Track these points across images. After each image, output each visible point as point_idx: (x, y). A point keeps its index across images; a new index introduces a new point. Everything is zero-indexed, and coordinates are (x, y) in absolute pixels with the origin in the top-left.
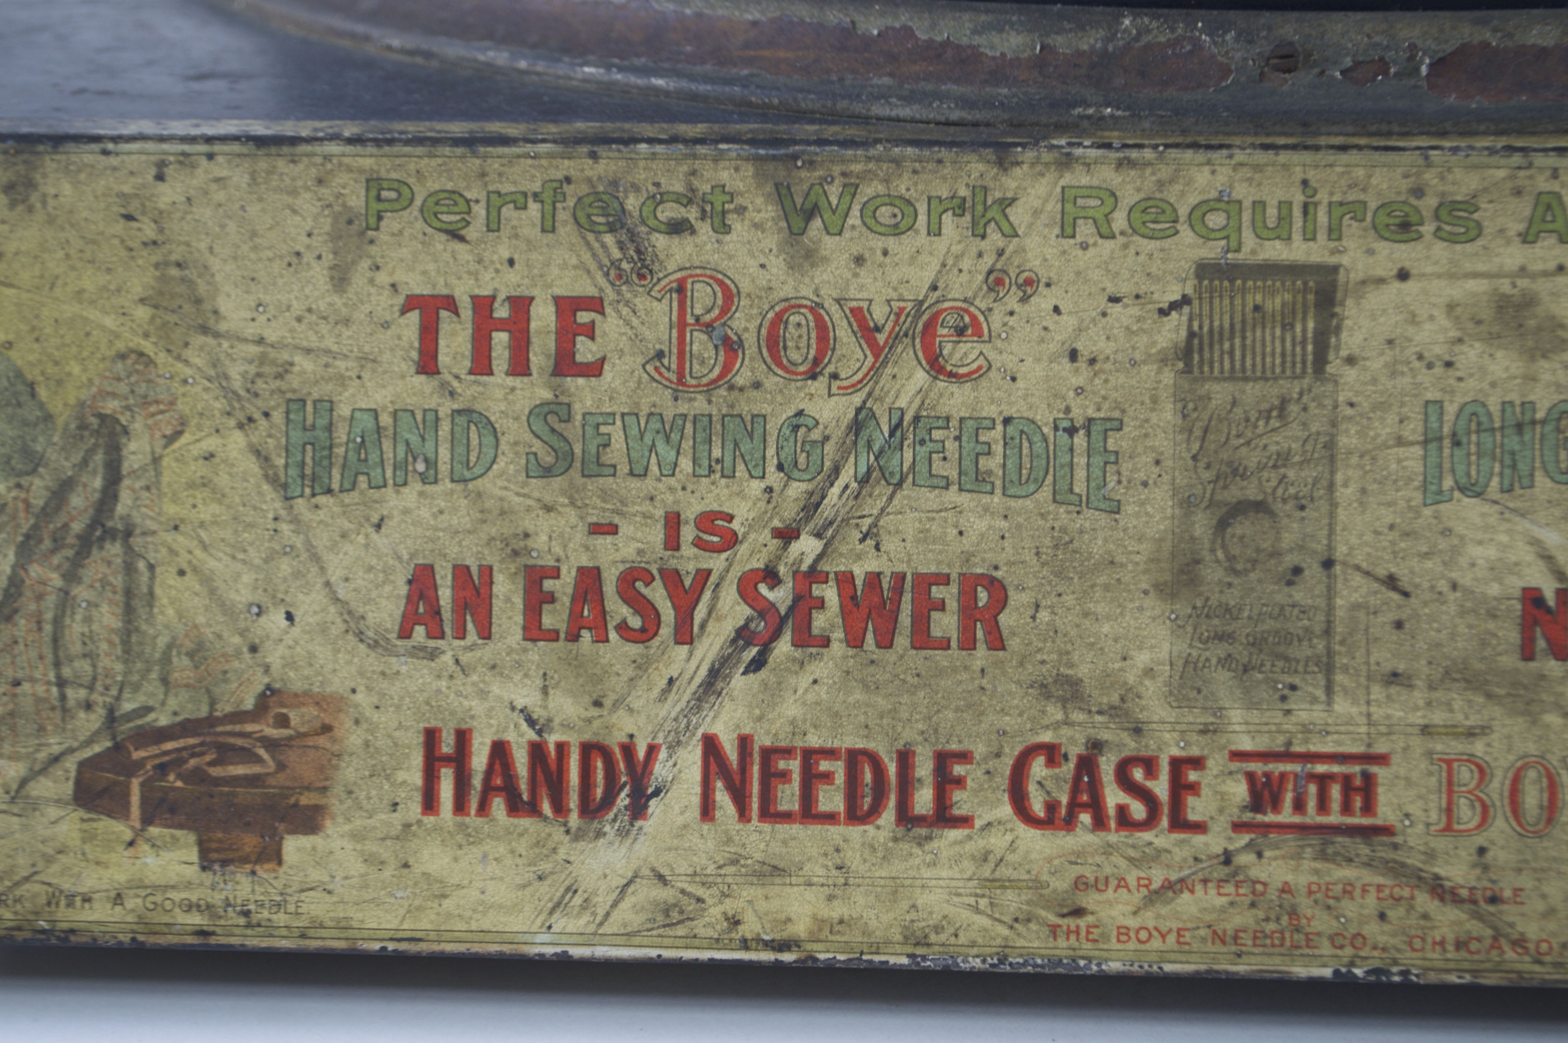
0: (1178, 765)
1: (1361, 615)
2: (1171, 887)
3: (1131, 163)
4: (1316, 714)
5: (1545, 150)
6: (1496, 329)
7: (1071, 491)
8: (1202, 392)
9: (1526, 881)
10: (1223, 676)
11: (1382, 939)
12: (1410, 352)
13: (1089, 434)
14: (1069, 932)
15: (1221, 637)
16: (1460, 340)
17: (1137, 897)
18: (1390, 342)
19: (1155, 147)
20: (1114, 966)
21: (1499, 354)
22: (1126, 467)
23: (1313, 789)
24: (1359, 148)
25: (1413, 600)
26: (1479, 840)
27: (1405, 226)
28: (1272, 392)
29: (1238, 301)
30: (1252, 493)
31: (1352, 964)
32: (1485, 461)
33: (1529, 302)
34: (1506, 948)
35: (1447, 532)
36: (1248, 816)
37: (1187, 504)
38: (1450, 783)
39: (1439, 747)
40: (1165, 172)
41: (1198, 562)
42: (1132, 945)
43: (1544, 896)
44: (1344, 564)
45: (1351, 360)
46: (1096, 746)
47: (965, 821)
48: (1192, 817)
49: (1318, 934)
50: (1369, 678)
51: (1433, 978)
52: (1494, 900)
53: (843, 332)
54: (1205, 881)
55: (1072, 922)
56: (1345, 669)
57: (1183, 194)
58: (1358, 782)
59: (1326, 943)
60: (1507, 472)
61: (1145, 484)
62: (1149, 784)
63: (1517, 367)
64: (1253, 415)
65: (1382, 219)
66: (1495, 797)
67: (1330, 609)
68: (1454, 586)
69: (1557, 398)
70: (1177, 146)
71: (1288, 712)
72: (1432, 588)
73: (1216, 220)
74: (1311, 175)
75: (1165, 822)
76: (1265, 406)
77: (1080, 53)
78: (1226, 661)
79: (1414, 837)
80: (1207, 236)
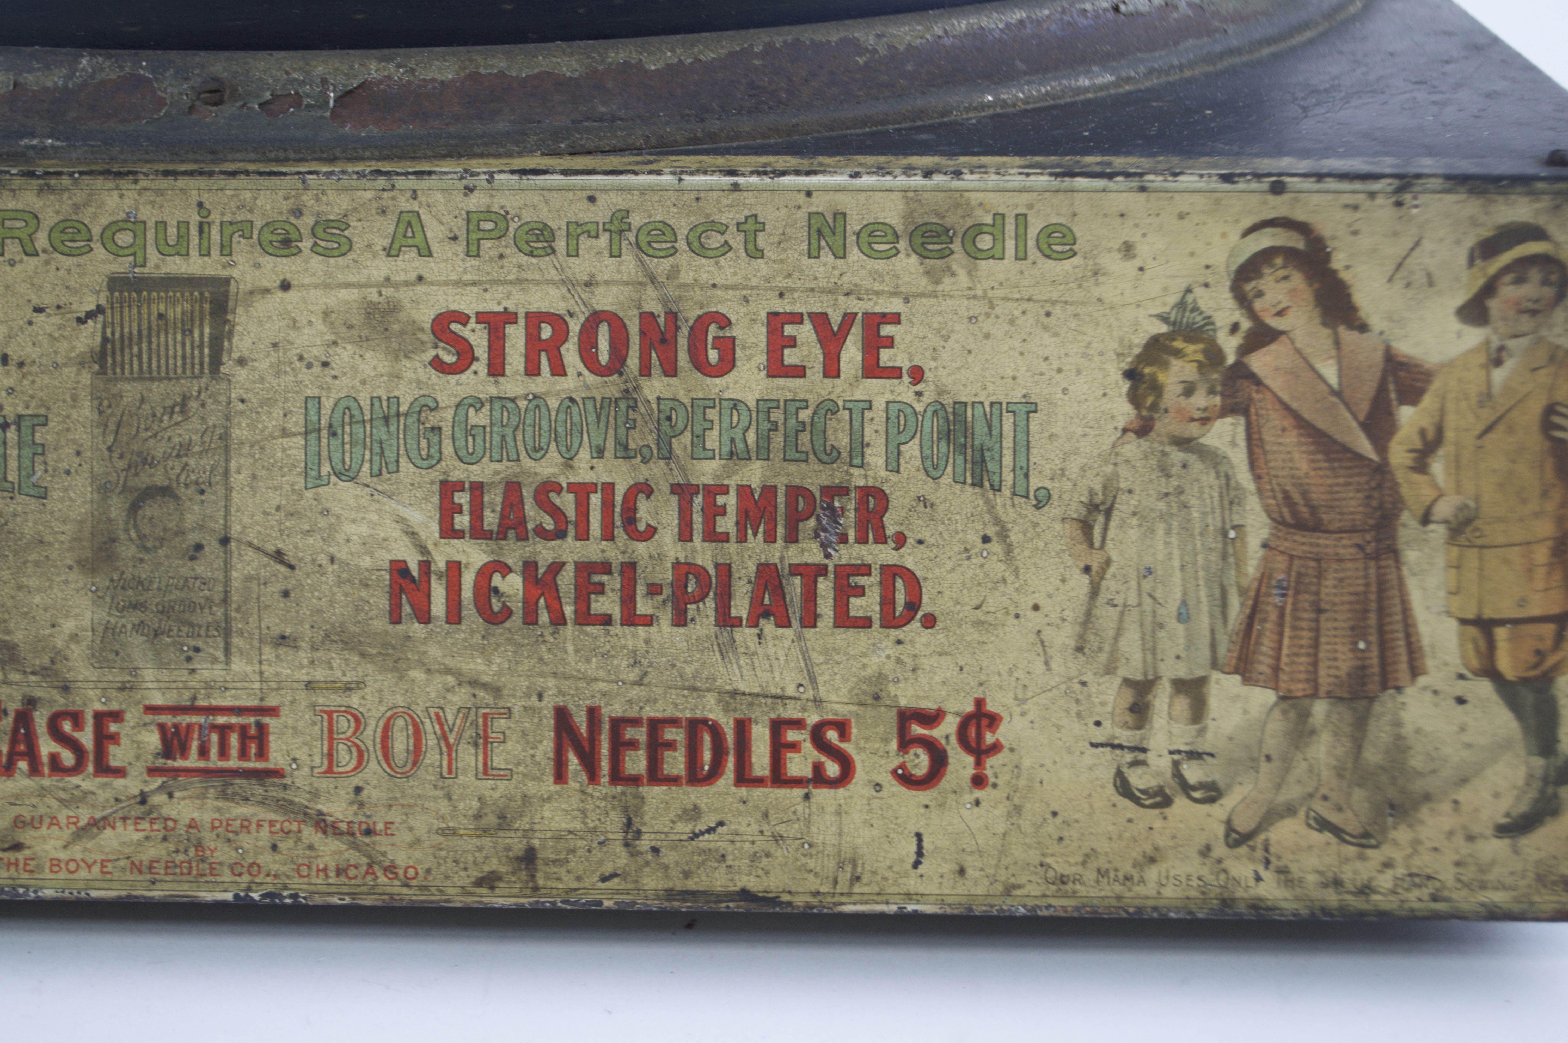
0: (100, 718)
1: (254, 585)
2: (97, 825)
3: (51, 189)
4: (217, 673)
5: (407, 174)
6: (365, 333)
7: (5, 479)
8: (115, 391)
9: (395, 816)
10: (137, 640)
11: (274, 868)
12: (292, 354)
13: (19, 429)
14: (9, 864)
15: (135, 606)
16: (335, 343)
17: (67, 834)
18: (275, 345)
19: (71, 174)
20: (48, 893)
21: (368, 355)
22: (51, 457)
23: (215, 737)
24: (247, 173)
25: (297, 572)
26: (356, 781)
27: (287, 242)
28: (175, 390)
29: (145, 311)
30: (159, 479)
31: (249, 889)
32: (358, 450)
33: (393, 308)
34: (380, 874)
35: (325, 512)
36: (161, 762)
37: (104, 490)
38: (331, 731)
39: (321, 700)
40: (79, 196)
41: (114, 540)
42: (63, 875)
43: (411, 829)
44: (239, 541)
45: (241, 362)
46: (31, 702)
48: (114, 763)
49: (220, 864)
50: (260, 641)
51: (318, 900)
52: (368, 832)
54: (124, 819)
55: (11, 856)
56: (241, 633)
57: (95, 215)
58: (253, 731)
59: (227, 871)
60: (377, 458)
61: (68, 473)
62: (76, 735)
63: (384, 366)
64: (159, 411)
65: (267, 236)
66: (370, 743)
67: (227, 581)
68: (332, 560)
69: (417, 393)
70: (91, 173)
71: (193, 671)
72: (314, 561)
73: (124, 238)
74: (205, 198)
75: (90, 768)
76: (169, 403)
77: (46, 90)
78: (140, 627)
79: (301, 778)
80: (117, 252)
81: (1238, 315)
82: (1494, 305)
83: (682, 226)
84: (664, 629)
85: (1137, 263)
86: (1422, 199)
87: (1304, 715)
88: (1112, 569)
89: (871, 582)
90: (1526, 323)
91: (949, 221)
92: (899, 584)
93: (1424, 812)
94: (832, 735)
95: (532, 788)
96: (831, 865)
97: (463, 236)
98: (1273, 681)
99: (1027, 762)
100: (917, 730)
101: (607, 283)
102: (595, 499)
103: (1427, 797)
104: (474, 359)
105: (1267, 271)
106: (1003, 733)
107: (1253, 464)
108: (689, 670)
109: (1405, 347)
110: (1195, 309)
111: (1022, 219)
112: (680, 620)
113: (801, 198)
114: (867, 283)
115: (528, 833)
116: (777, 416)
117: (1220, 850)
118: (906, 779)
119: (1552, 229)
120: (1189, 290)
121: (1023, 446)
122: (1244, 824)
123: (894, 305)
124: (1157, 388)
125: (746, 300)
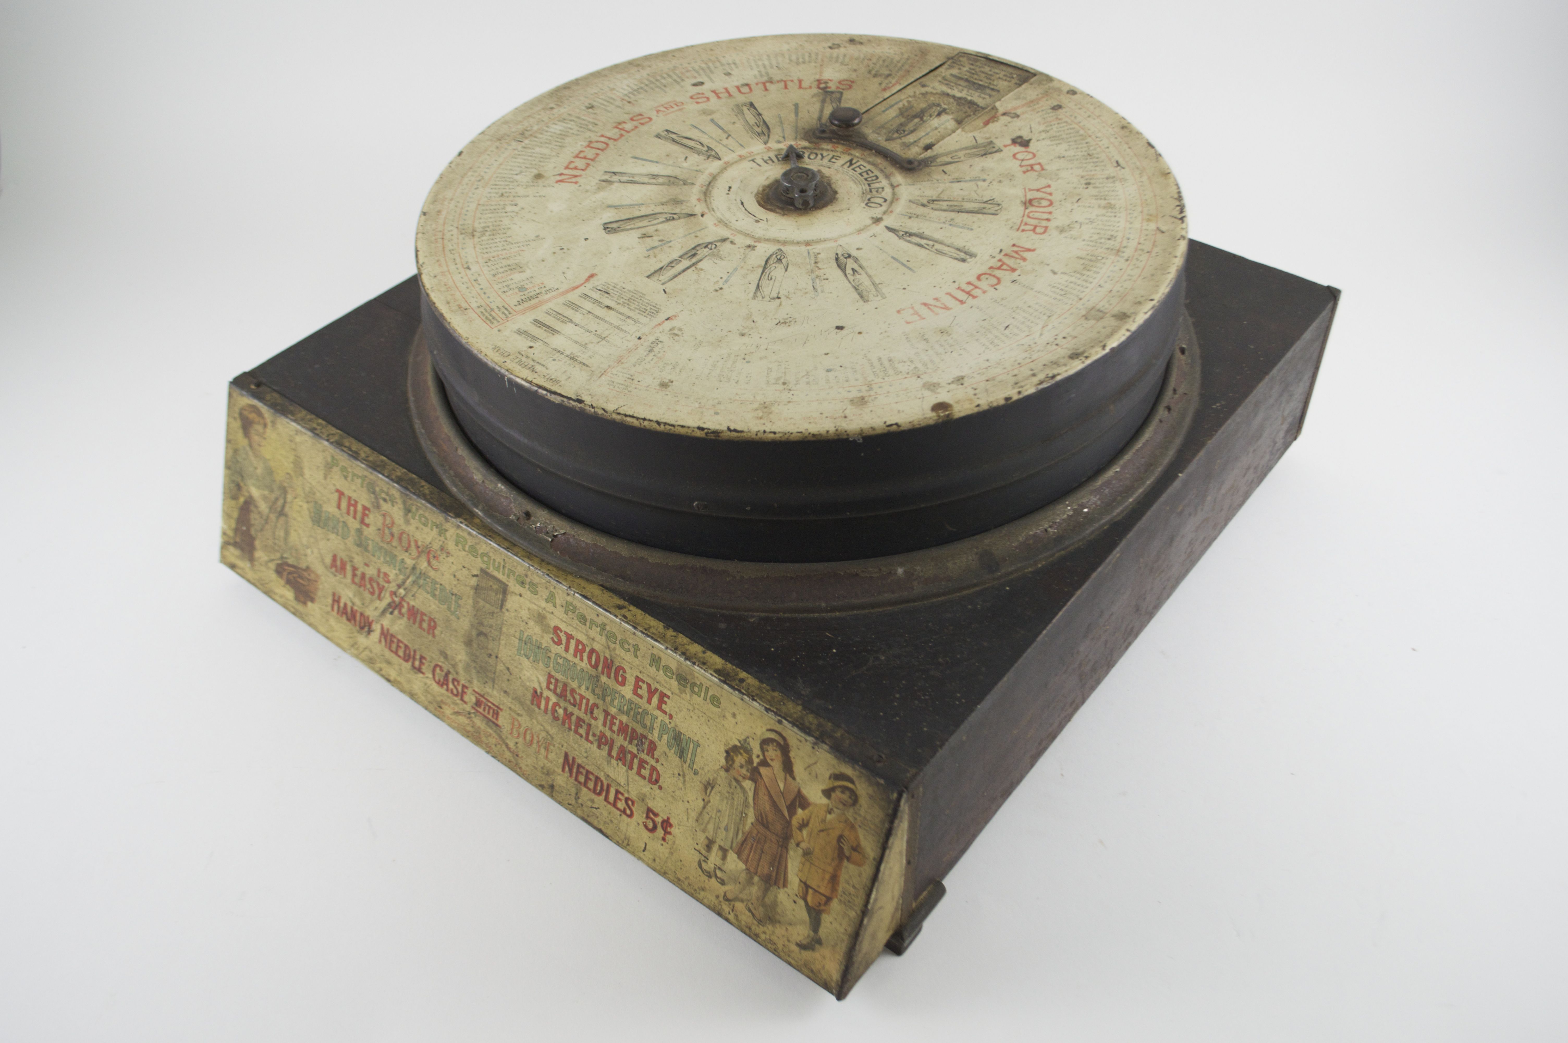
0: (463, 686)
1: (502, 673)
3: (471, 534)
4: (490, 691)
5: (554, 580)
6: (537, 620)
7: (451, 609)
8: (478, 600)
10: (474, 671)
11: (495, 751)
12: (519, 616)
13: (455, 597)
15: (475, 661)
16: (530, 619)
17: (452, 711)
18: (516, 611)
19: (477, 532)
21: (537, 627)
22: (462, 609)
23: (487, 708)
24: (518, 557)
25: (512, 676)
26: (517, 740)
27: (523, 583)
28: (491, 609)
29: (488, 582)
30: (484, 631)
32: (531, 652)
33: (545, 617)
34: (518, 768)
35: (520, 664)
36: (475, 706)
37: (472, 626)
38: (513, 724)
39: (512, 714)
40: (477, 541)
41: (472, 641)
43: (527, 761)
44: (500, 659)
45: (507, 610)
46: (449, 672)
47: (423, 673)
48: (465, 700)
49: (483, 742)
50: (501, 689)
52: (517, 756)
53: (413, 544)
56: (497, 684)
57: (480, 548)
58: (496, 712)
59: (484, 744)
60: (535, 657)
61: (465, 616)
62: (458, 687)
63: (540, 632)
64: (487, 612)
65: (518, 578)
66: (521, 732)
67: (496, 668)
68: (520, 678)
69: (547, 645)
70: (481, 535)
71: (485, 687)
72: (516, 676)
73: (486, 558)
74: (506, 557)
75: (459, 697)
76: (490, 611)
78: (475, 668)
79: (504, 731)
80: (483, 561)
81: (760, 753)
82: (833, 795)
83: (619, 637)
84: (594, 747)
85: (736, 721)
86: (820, 750)
87: (752, 878)
88: (710, 804)
89: (648, 767)
90: (841, 806)
91: (689, 677)
92: (655, 772)
93: (778, 925)
94: (630, 803)
95: (556, 769)
96: (623, 837)
97: (565, 606)
98: (746, 862)
99: (677, 842)
100: (652, 816)
101: (597, 642)
102: (584, 701)
103: (779, 922)
104: (562, 644)
105: (771, 745)
106: (672, 830)
107: (754, 799)
108: (599, 762)
109: (804, 791)
110: (749, 744)
111: (707, 689)
112: (599, 747)
113: (651, 647)
114: (663, 682)
115: (553, 780)
116: (633, 706)
117: (721, 899)
118: (646, 827)
119: (856, 783)
120: (748, 737)
121: (694, 754)
122: (730, 896)
123: (669, 693)
124: (733, 761)
125: (631, 668)
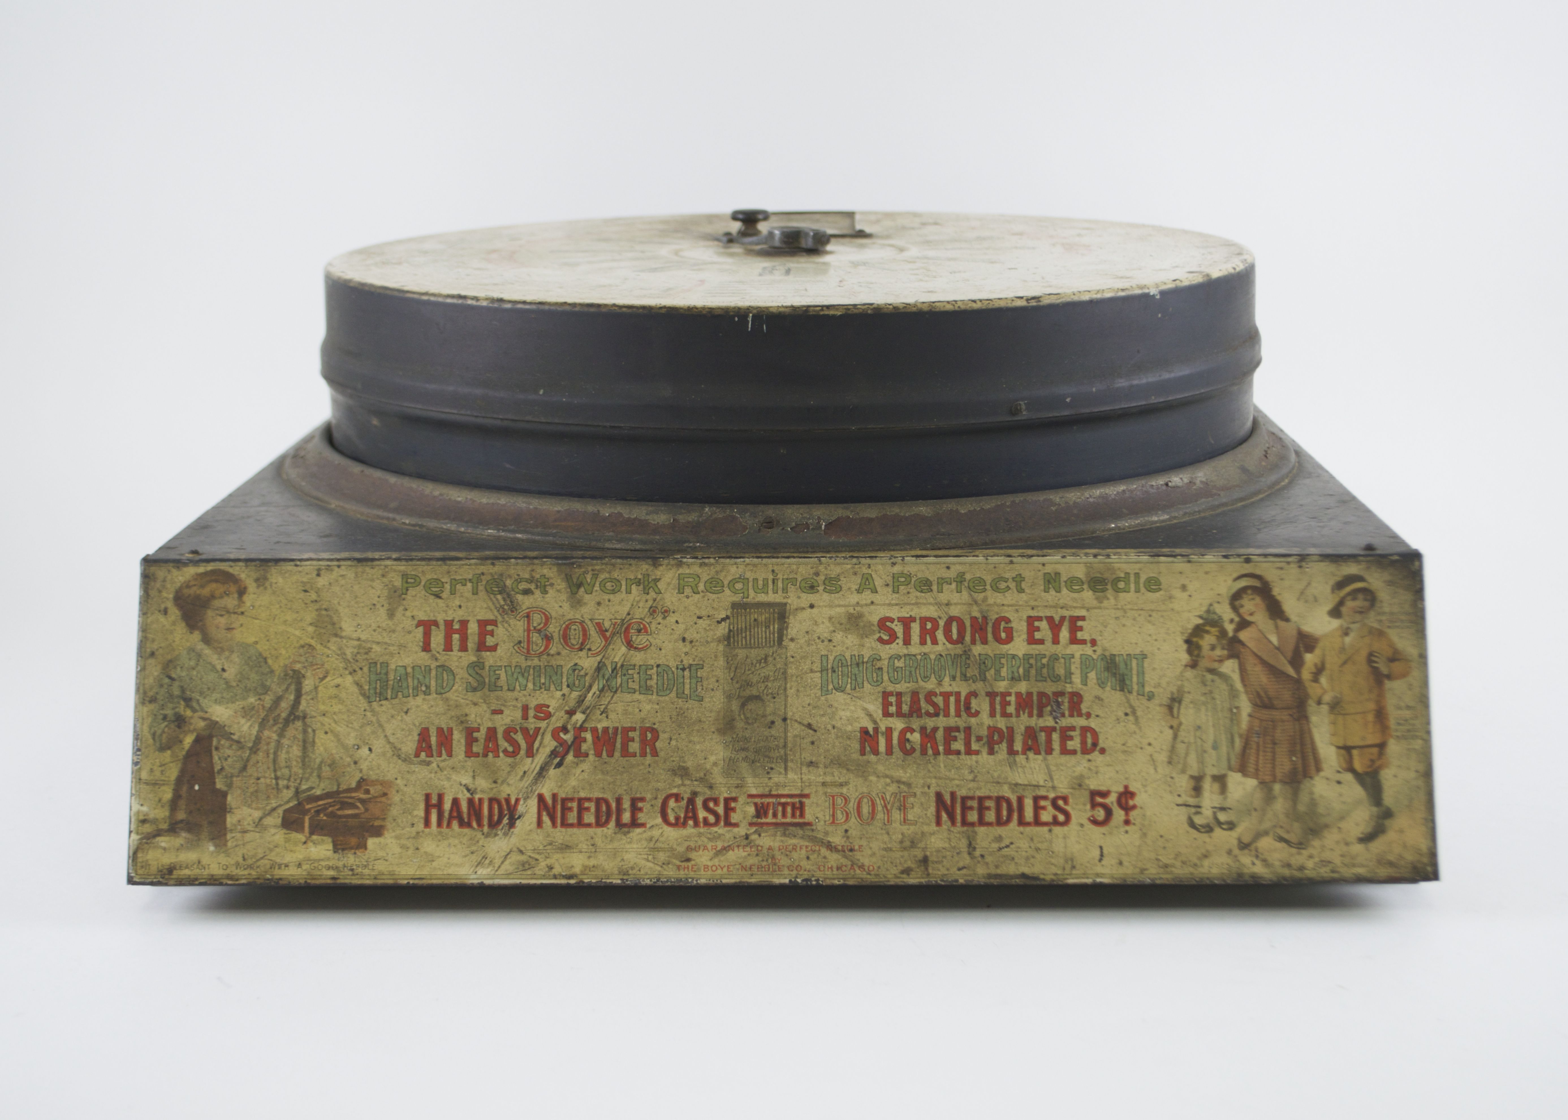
0: (727, 801)
1: (798, 739)
2: (725, 849)
3: (705, 564)
4: (781, 779)
5: (865, 557)
6: (848, 626)
7: (683, 693)
8: (734, 653)
9: (864, 843)
10: (744, 765)
11: (808, 867)
12: (815, 636)
13: (690, 671)
14: (684, 868)
15: (743, 749)
16: (834, 631)
17: (712, 853)
18: (807, 632)
19: (715, 558)
20: (703, 881)
21: (849, 636)
22: (705, 683)
23: (780, 808)
24: (794, 557)
25: (818, 733)
26: (845, 827)
27: (812, 587)
28: (762, 653)
29: (748, 617)
30: (755, 692)
31: (796, 877)
32: (845, 678)
33: (860, 616)
34: (857, 869)
35: (831, 706)
36: (755, 820)
37: (729, 697)
38: (833, 804)
39: (829, 791)
40: (718, 568)
41: (734, 720)
42: (710, 872)
43: (871, 848)
44: (791, 719)
45: (792, 640)
46: (695, 794)
47: (643, 825)
48: (733, 821)
49: (783, 866)
50: (801, 764)
51: (828, 882)
52: (851, 850)
53: (593, 632)
54: (738, 846)
55: (686, 864)
56: (792, 761)
57: (726, 576)
58: (798, 805)
59: (786, 869)
60: (854, 682)
61: (713, 690)
62: (716, 808)
63: (856, 641)
64: (755, 662)
65: (803, 584)
66: (851, 810)
67: (786, 738)
68: (834, 727)
69: (872, 653)
70: (723, 557)
71: (770, 778)
72: (825, 728)
73: (739, 586)
74: (775, 568)
75: (722, 823)
76: (759, 658)
77: (689, 522)
78: (745, 759)
79: (820, 826)
80: (735, 593)
81: (1233, 615)
82: (1344, 610)
83: (988, 579)
84: (984, 757)
85: (1188, 593)
86: (1311, 564)
87: (1270, 790)
88: (1183, 727)
89: (1076, 734)
90: (1358, 617)
91: (1105, 576)
92: (1089, 735)
93: (1326, 833)
94: (1061, 803)
95: (926, 829)
96: (1062, 861)
97: (891, 583)
98: (1256, 775)
99: (1148, 813)
100: (1099, 800)
101: (955, 604)
102: (952, 699)
103: (1326, 826)
104: (897, 638)
105: (1244, 596)
106: (1137, 801)
107: (1243, 680)
108: (996, 774)
109: (1307, 628)
110: (1215, 613)
111: (1137, 575)
112: (991, 752)
113: (1040, 567)
114: (1070, 603)
115: (924, 849)
116: (1032, 661)
117: (1236, 851)
118: (1095, 822)
119: (1367, 577)
120: (1211, 605)
121: (1141, 673)
122: (1246, 839)
123: (1083, 613)
124: (1199, 647)
125: (1017, 611)
